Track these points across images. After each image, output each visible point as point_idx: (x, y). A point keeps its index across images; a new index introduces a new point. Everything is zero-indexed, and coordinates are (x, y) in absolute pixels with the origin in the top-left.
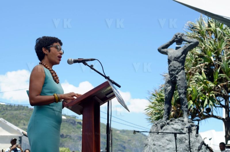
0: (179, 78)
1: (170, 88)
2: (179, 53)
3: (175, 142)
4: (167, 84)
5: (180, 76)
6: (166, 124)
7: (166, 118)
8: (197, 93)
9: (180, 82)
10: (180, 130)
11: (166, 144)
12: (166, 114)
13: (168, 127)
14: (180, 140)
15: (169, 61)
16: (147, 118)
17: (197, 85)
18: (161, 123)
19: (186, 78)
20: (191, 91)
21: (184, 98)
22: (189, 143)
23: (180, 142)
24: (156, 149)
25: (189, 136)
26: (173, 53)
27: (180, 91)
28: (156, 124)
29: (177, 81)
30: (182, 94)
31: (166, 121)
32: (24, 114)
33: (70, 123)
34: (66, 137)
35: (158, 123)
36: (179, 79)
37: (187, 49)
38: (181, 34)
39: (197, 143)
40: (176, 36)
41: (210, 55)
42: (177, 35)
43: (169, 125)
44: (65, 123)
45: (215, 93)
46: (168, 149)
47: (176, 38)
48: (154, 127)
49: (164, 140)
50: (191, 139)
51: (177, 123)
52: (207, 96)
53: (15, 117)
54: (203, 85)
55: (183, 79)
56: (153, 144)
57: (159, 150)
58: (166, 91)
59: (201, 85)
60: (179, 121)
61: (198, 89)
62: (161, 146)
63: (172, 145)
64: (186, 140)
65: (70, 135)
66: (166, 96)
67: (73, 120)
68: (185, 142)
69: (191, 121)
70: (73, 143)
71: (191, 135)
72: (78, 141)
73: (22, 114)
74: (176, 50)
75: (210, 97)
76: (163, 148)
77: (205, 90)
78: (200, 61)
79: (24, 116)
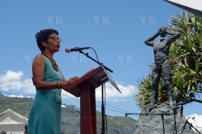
0: (164, 66)
1: (156, 75)
2: (163, 44)
3: (162, 123)
4: (153, 73)
5: (165, 65)
6: (154, 107)
7: (154, 102)
8: (180, 80)
9: (165, 70)
10: (166, 112)
11: (154, 125)
12: (153, 99)
13: (155, 110)
14: (166, 121)
15: (155, 52)
16: (137, 103)
17: (181, 73)
18: (149, 107)
19: (170, 67)
20: (176, 78)
21: (169, 84)
22: (174, 124)
23: (167, 123)
24: (146, 130)
25: (175, 117)
26: (158, 45)
27: (165, 78)
28: (145, 108)
29: (162, 69)
30: (167, 81)
31: (153, 105)
32: (29, 105)
33: (69, 112)
34: (66, 125)
35: (147, 107)
36: (164, 68)
37: (170, 41)
38: (165, 27)
39: (182, 123)
40: (161, 30)
41: (192, 46)
42: (161, 28)
43: (157, 108)
44: (65, 111)
45: (196, 80)
46: (156, 129)
47: (160, 32)
48: (144, 110)
49: (152, 122)
50: (177, 120)
51: (164, 106)
52: (190, 82)
53: (21, 108)
54: (186, 73)
55: (168, 67)
56: (143, 125)
57: (148, 130)
58: (153, 78)
59: (184, 73)
60: (166, 105)
61: (181, 77)
62: (150, 127)
63: (160, 126)
64: (172, 121)
65: (69, 122)
66: (153, 83)
67: (72, 109)
68: (171, 123)
69: (176, 104)
70: (73, 129)
71: (176, 116)
72: (77, 127)
73: (27, 105)
74: (161, 42)
75: (192, 83)
76: (152, 129)
77: (188, 77)
78: (182, 51)
79: (29, 107)
